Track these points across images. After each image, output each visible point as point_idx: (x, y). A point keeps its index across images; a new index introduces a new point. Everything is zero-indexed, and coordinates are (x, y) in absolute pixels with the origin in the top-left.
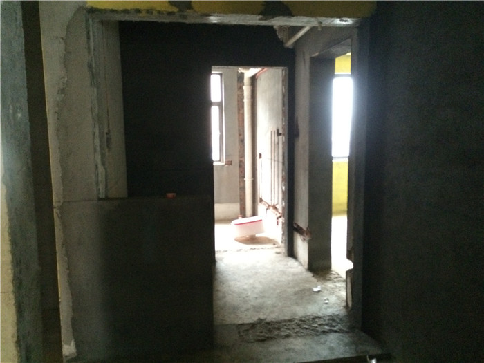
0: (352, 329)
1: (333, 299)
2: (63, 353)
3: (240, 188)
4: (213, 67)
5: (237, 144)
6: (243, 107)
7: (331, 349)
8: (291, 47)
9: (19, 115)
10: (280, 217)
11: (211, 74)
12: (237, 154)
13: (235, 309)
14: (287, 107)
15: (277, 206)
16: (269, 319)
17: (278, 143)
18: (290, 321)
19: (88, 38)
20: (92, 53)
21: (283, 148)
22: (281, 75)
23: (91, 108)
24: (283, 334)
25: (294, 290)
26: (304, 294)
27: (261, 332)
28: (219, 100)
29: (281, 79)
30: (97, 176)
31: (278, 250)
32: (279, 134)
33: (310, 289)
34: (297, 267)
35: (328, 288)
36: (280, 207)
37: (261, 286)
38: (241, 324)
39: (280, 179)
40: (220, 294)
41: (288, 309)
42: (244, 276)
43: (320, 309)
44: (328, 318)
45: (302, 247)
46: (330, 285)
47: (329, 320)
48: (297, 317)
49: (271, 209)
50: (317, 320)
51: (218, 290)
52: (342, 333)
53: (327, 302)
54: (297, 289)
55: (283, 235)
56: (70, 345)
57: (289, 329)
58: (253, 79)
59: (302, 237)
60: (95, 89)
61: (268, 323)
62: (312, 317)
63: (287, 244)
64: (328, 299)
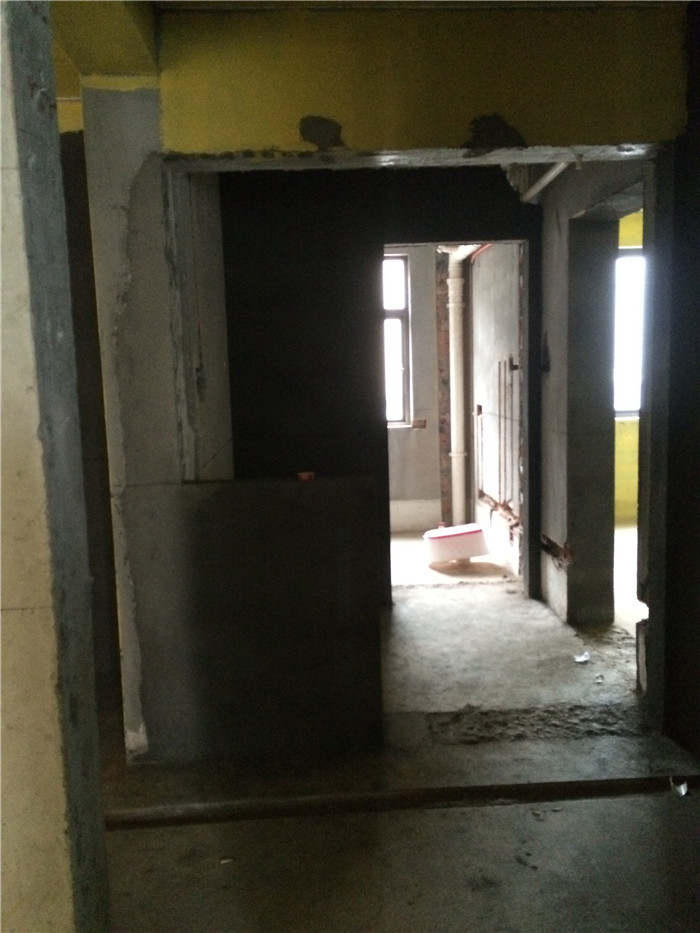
0: (645, 729)
1: (612, 677)
2: (127, 745)
3: (442, 472)
4: (386, 245)
5: (436, 387)
6: (447, 319)
7: (602, 763)
8: (534, 202)
9: (60, 335)
10: (517, 525)
11: (382, 258)
12: (437, 407)
13: (426, 687)
14: (527, 315)
15: (511, 505)
16: (486, 707)
17: (512, 385)
18: (526, 711)
19: (166, 205)
20: (173, 230)
21: (521, 393)
22: (516, 255)
23: (171, 326)
24: (511, 732)
25: (537, 658)
26: (558, 666)
27: (472, 728)
28: (401, 306)
29: (516, 264)
30: (181, 442)
31: (512, 587)
32: (513, 367)
33: (570, 658)
34: (545, 619)
35: (605, 657)
36: (514, 505)
37: (475, 650)
38: (435, 714)
39: (516, 453)
40: (399, 662)
41: (523, 691)
42: (444, 631)
43: (586, 694)
44: (599, 709)
45: (556, 581)
46: (609, 652)
47: (601, 713)
48: (540, 706)
49: (501, 510)
50: (578, 712)
51: (394, 655)
52: (626, 736)
53: (600, 681)
54: (543, 657)
55: (521, 558)
56: (136, 730)
57: (522, 725)
58: (466, 265)
59: (557, 563)
60: (178, 294)
61: (486, 714)
62: (568, 707)
63: (528, 577)
64: (602, 677)
